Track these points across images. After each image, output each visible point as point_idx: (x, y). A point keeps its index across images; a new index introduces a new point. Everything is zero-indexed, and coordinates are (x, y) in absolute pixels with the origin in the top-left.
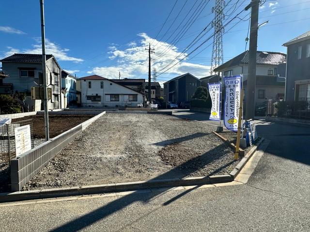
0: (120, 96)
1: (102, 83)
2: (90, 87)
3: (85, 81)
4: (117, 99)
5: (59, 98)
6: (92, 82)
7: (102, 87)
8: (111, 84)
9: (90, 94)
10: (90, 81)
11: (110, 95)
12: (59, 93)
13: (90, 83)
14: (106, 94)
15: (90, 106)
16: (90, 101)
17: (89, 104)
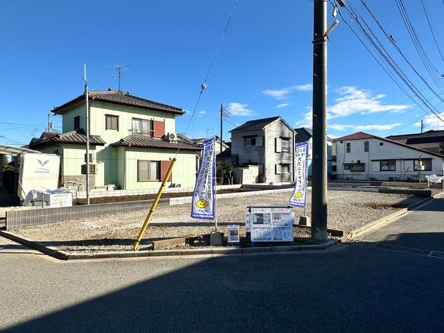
0: (398, 163)
1: (366, 144)
2: (348, 150)
3: (342, 142)
4: (393, 168)
5: (292, 168)
6: (352, 143)
7: (367, 149)
8: (381, 144)
9: (348, 161)
10: (348, 142)
11: (380, 161)
12: (292, 162)
13: (348, 145)
14: (372, 161)
15: (348, 179)
16: (348, 172)
17: (348, 176)
